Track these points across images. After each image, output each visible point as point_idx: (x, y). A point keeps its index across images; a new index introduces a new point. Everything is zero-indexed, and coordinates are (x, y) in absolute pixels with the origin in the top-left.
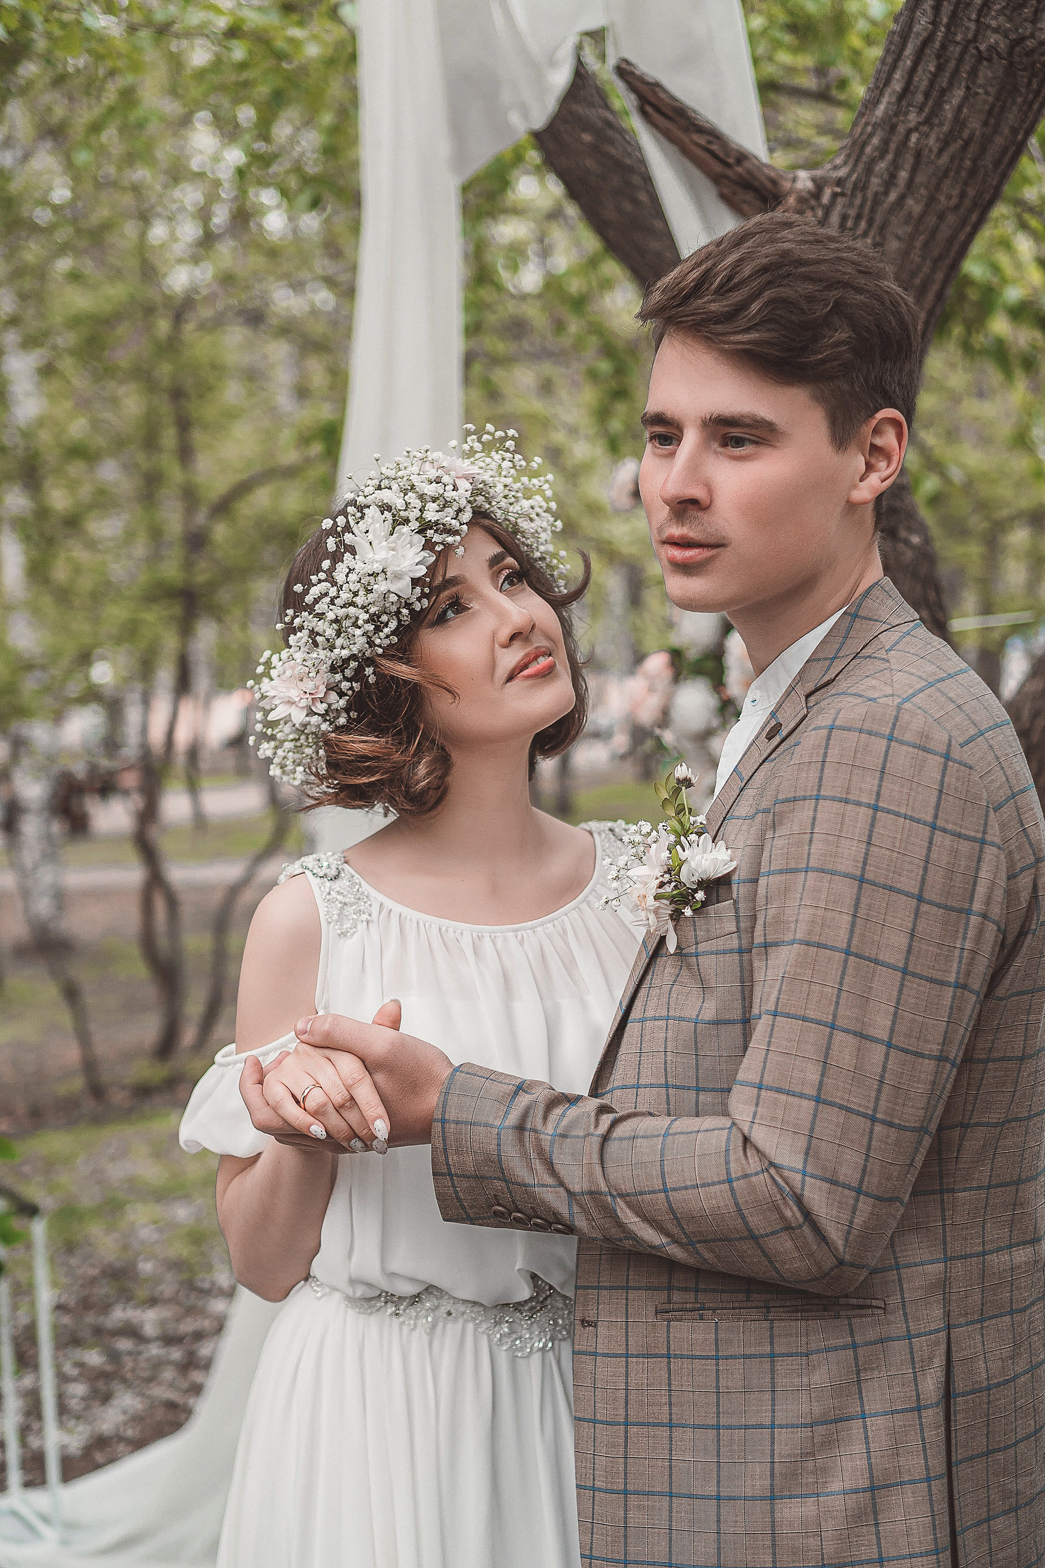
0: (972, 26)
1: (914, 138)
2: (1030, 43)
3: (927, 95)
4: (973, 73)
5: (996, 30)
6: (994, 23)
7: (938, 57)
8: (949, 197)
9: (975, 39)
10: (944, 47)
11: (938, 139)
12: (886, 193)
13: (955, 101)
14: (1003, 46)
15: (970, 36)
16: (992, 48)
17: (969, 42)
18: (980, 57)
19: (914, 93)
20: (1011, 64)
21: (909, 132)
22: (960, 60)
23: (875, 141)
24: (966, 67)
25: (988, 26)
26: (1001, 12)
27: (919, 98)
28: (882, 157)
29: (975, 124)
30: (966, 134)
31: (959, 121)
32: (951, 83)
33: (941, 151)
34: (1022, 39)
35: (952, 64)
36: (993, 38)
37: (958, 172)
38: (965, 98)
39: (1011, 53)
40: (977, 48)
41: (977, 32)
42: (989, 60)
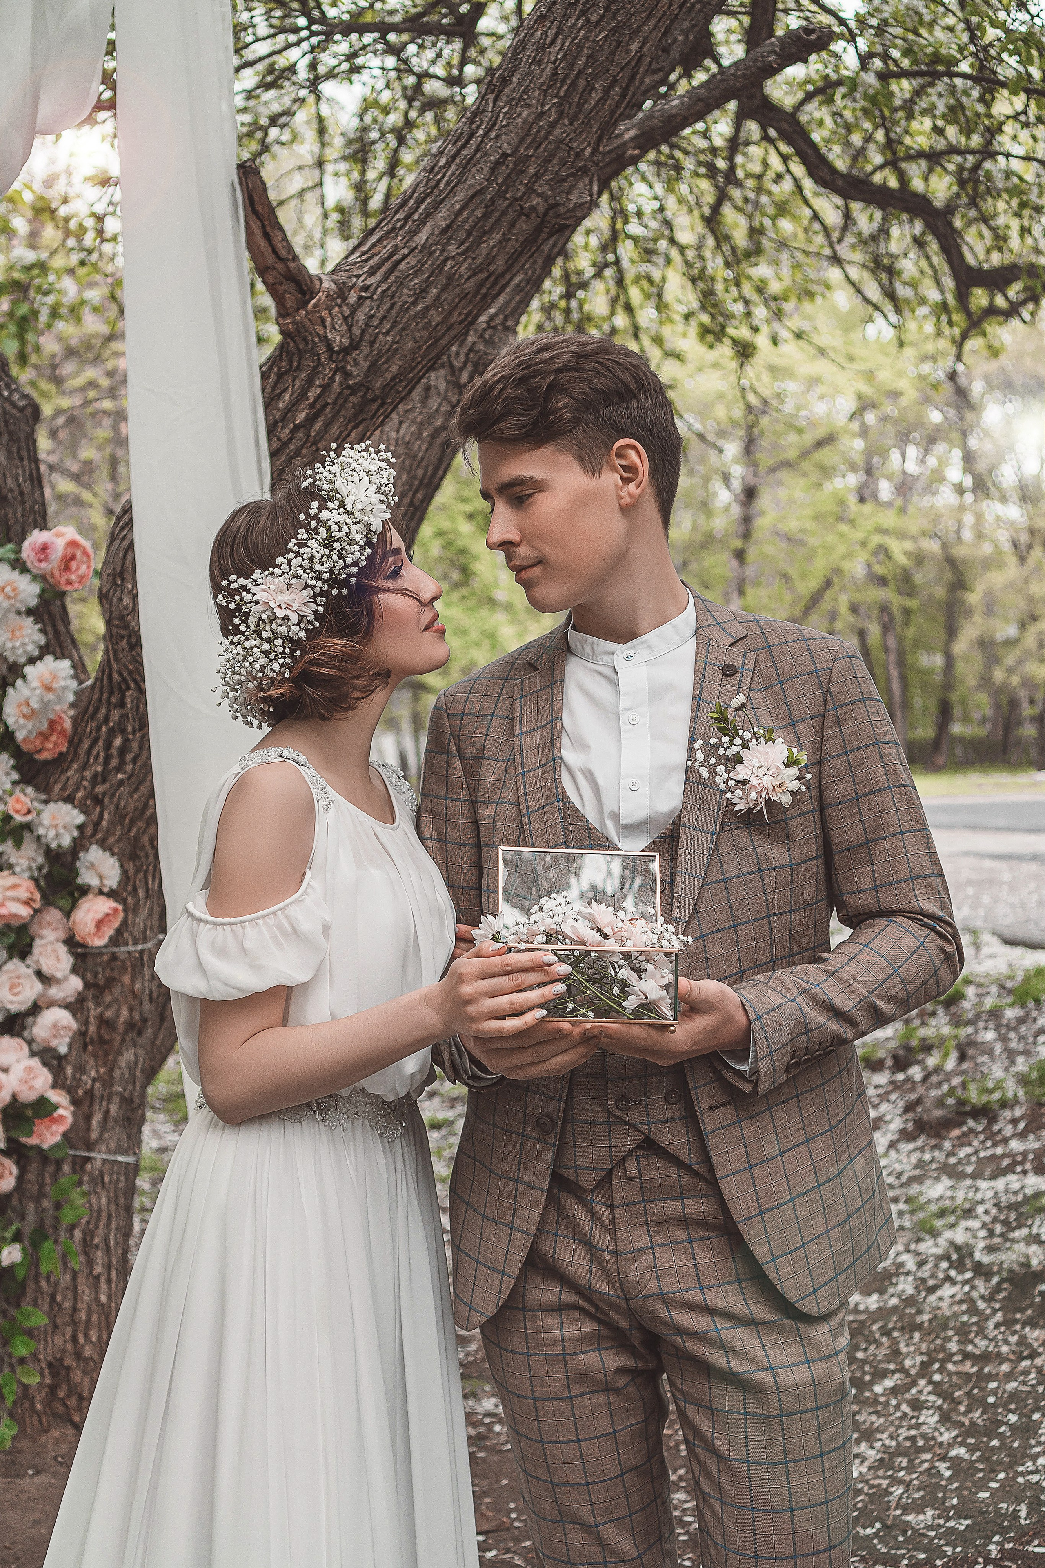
0: (522, 188)
1: (449, 264)
2: (562, 209)
3: (469, 234)
4: (512, 224)
5: (539, 195)
6: (540, 190)
7: (487, 206)
8: (460, 314)
9: (521, 199)
10: (492, 200)
11: (469, 268)
12: (414, 303)
13: (492, 242)
14: (541, 208)
15: (519, 194)
16: (533, 208)
17: (516, 200)
18: (522, 212)
19: (457, 230)
20: (542, 222)
21: (447, 259)
22: (504, 212)
23: (412, 261)
24: (509, 218)
25: (535, 191)
26: (547, 182)
27: (462, 234)
28: (415, 274)
29: (500, 262)
30: (492, 269)
31: (490, 259)
32: (492, 229)
33: (469, 278)
34: (557, 205)
35: (497, 214)
36: (536, 200)
37: (475, 296)
38: (500, 242)
39: (545, 214)
40: (521, 206)
41: (524, 194)
42: (527, 216)
